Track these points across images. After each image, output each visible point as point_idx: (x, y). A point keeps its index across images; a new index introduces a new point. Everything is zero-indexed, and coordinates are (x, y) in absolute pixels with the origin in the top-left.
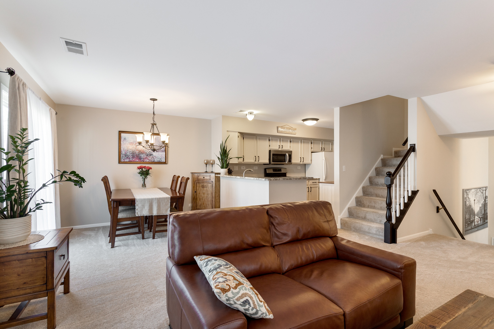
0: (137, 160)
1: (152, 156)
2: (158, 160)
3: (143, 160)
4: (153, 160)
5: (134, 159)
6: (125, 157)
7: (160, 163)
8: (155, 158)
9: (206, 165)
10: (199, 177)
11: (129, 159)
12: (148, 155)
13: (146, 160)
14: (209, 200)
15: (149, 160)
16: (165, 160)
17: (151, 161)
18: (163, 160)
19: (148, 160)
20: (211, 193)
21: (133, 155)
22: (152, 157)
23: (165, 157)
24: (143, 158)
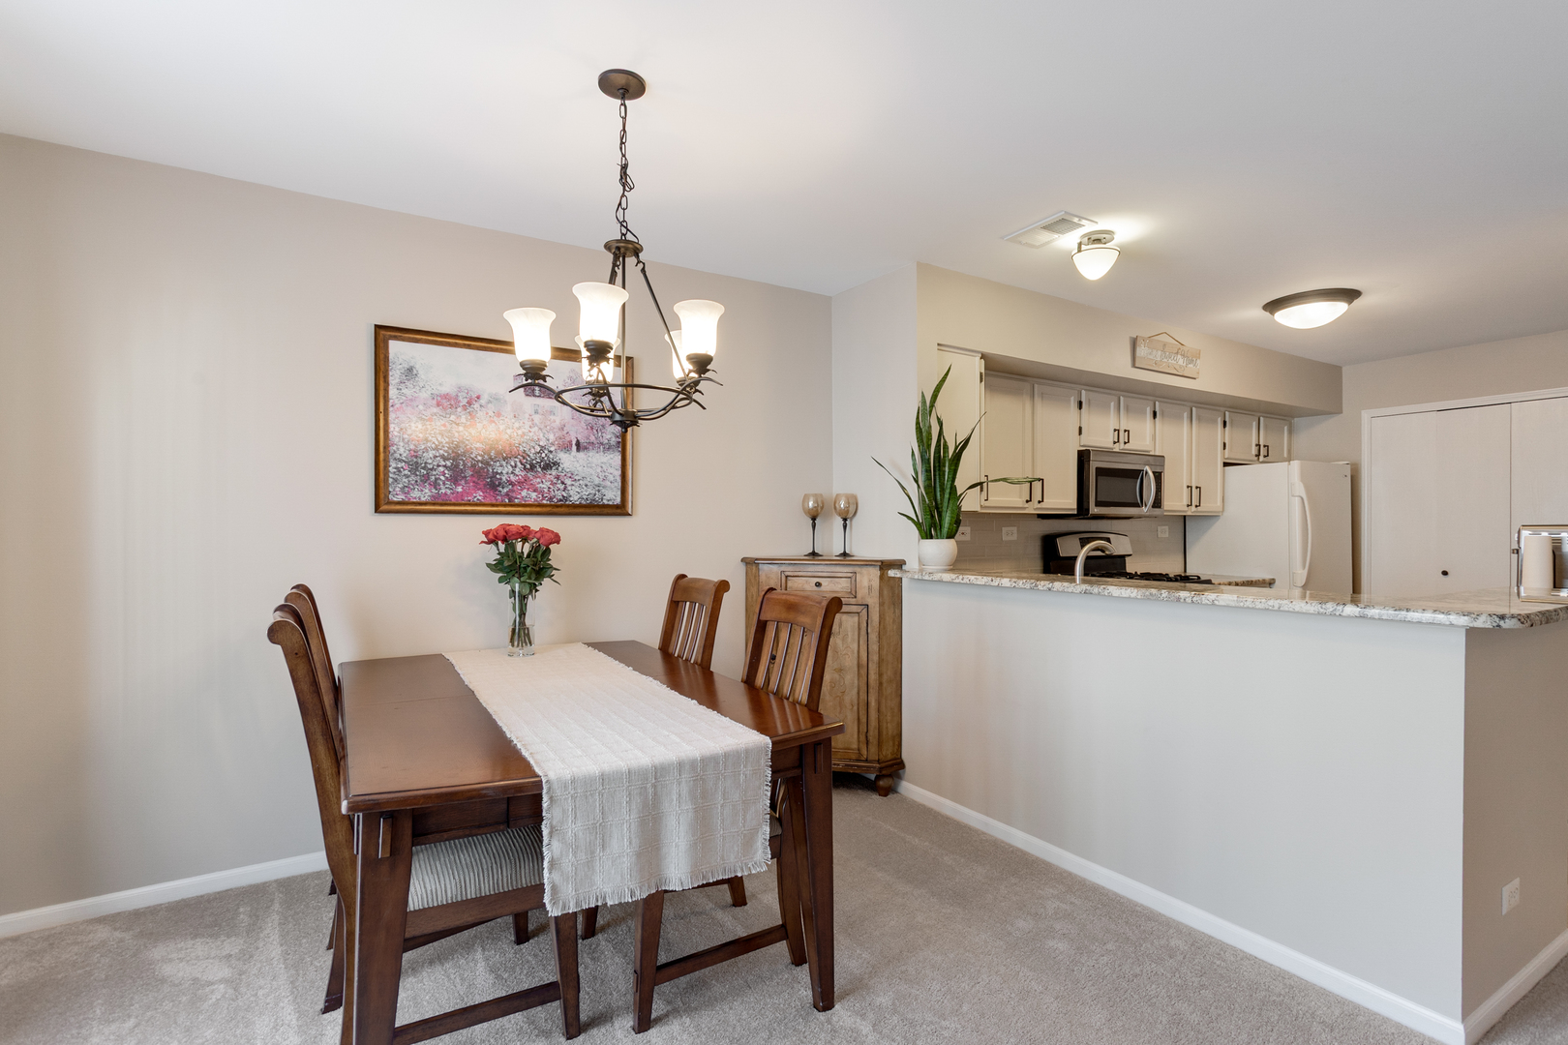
0: (479, 496)
1: (554, 472)
2: (585, 493)
3: (507, 494)
4: (559, 495)
5: (460, 489)
6: (413, 478)
7: (593, 509)
8: (568, 482)
9: (814, 519)
10: (789, 584)
11: (435, 485)
12: (532, 467)
13: (524, 493)
14: (847, 699)
15: (542, 493)
16: (619, 493)
17: (551, 499)
18: (612, 496)
19: (534, 495)
20: (859, 666)
21: (457, 466)
22: (558, 478)
23: (619, 479)
24: (511, 483)
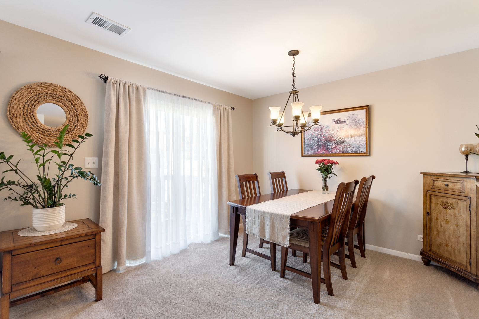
0: (324, 152)
1: (344, 144)
2: (353, 150)
3: (331, 151)
4: (345, 150)
5: (319, 150)
6: (309, 148)
7: (357, 154)
8: (348, 147)
9: (467, 156)
10: (435, 184)
11: (314, 150)
12: (338, 143)
13: (335, 151)
14: (461, 240)
15: (340, 150)
16: (365, 149)
17: (343, 152)
18: (363, 150)
19: (338, 151)
20: (466, 226)
21: (319, 145)
22: (345, 146)
23: (365, 145)
24: (332, 148)
